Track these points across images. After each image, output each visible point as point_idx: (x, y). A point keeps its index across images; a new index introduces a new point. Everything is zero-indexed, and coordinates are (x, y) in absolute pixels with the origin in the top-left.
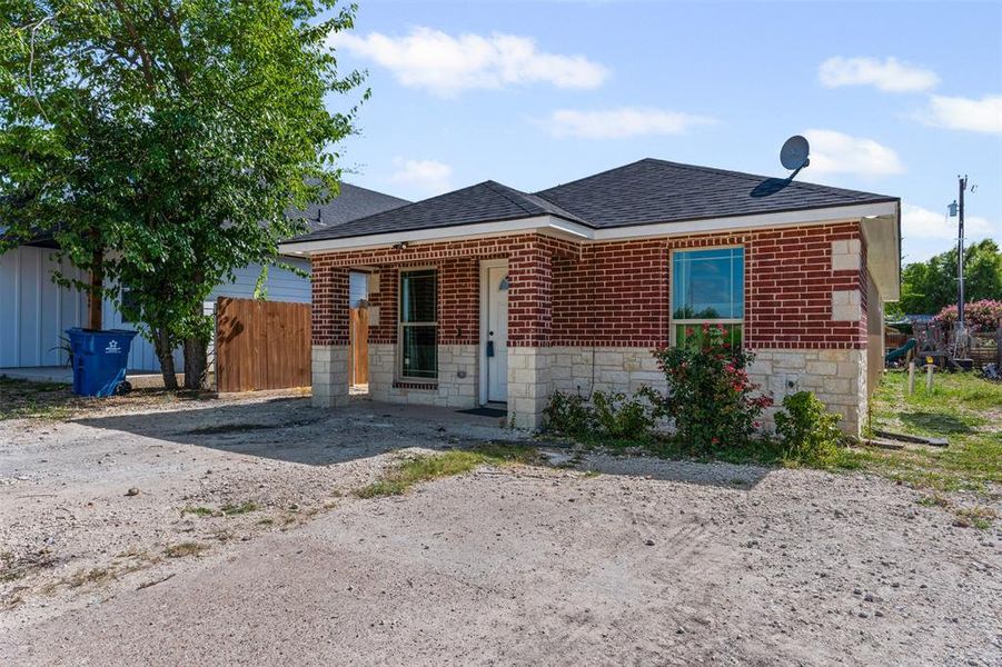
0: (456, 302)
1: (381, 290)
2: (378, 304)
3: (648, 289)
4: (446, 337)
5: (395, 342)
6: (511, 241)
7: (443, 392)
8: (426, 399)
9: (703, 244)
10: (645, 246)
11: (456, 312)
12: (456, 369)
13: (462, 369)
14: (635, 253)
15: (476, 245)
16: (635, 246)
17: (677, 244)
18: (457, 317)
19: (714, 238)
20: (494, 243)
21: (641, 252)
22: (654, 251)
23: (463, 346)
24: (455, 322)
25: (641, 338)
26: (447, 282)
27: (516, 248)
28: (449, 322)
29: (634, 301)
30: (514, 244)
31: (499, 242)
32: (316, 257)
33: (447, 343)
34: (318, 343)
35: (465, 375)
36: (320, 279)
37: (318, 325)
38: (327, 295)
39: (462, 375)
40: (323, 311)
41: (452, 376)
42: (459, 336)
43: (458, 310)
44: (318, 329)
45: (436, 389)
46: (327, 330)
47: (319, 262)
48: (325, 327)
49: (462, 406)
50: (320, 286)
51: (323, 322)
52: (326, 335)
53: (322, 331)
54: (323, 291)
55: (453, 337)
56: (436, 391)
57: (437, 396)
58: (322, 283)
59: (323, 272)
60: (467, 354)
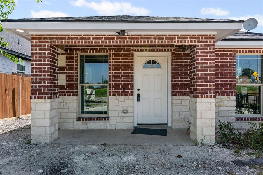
0: (121, 73)
1: (67, 65)
2: (64, 73)
3: (227, 70)
4: (115, 92)
5: (76, 95)
6: (199, 38)
7: (112, 121)
8: (101, 126)
9: (251, 52)
10: (225, 51)
11: (121, 78)
12: (121, 109)
13: (125, 108)
14: (221, 54)
15: (175, 38)
16: (221, 51)
17: (240, 51)
18: (122, 81)
19: (256, 50)
20: (187, 38)
21: (224, 54)
22: (230, 54)
23: (126, 96)
24: (121, 84)
25: (224, 92)
26: (115, 62)
27: (201, 42)
28: (117, 84)
29: (221, 75)
30: (201, 40)
31: (191, 38)
32: (36, 36)
33: (115, 95)
34: (38, 98)
35: (127, 112)
36: (39, 52)
37: (38, 85)
38: (46, 64)
39: (126, 112)
40: (43, 75)
41: (118, 113)
42: (124, 91)
43: (122, 77)
44: (38, 88)
45: (108, 120)
46: (46, 88)
47: (38, 40)
48: (44, 86)
49: (125, 128)
50: (40, 57)
51: (43, 83)
52: (46, 91)
53: (42, 89)
54: (43, 61)
55: (119, 92)
56: (108, 121)
57: (109, 124)
58: (41, 55)
59: (43, 48)
60: (129, 101)
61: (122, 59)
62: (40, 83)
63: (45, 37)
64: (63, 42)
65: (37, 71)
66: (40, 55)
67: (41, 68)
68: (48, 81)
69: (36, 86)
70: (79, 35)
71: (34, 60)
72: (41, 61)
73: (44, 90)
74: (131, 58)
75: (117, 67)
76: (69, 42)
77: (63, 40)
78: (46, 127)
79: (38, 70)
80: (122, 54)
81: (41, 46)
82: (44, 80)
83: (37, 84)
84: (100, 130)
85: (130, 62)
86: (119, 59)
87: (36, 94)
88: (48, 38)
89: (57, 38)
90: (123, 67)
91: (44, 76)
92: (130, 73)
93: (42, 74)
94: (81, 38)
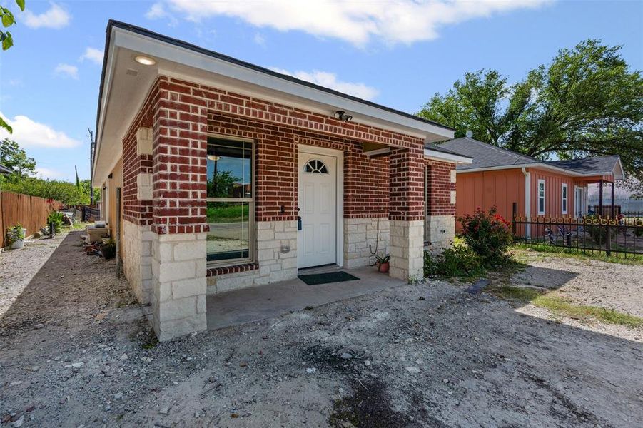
0: (277, 179)
4: (268, 214)
7: (264, 269)
11: (278, 189)
12: (279, 245)
13: (285, 244)
18: (279, 194)
23: (286, 222)
24: (278, 199)
26: (268, 157)
28: (271, 199)
32: (172, 83)
33: (269, 220)
34: (181, 230)
35: (288, 249)
36: (181, 123)
37: (177, 200)
38: (198, 152)
39: (286, 250)
40: (190, 178)
41: (274, 253)
42: (283, 213)
43: (281, 187)
44: (178, 207)
45: (257, 268)
46: (199, 208)
47: (179, 93)
48: (193, 204)
49: (285, 279)
50: (182, 134)
51: (190, 195)
52: (199, 215)
53: (188, 210)
54: (190, 144)
55: (275, 214)
56: (257, 270)
57: (258, 276)
58: (186, 130)
59: (191, 113)
60: (291, 229)
61: (280, 154)
62: (185, 195)
63: (197, 89)
64: (238, 110)
65: (176, 167)
66: (183, 130)
67: (186, 161)
68: (202, 191)
69: (173, 204)
70: (268, 103)
71: (167, 138)
72: (186, 143)
73: (194, 212)
74: (294, 153)
75: (271, 168)
76: (248, 112)
77: (238, 106)
78: (197, 296)
79: (178, 165)
80: (280, 144)
81: (186, 108)
82: (193, 189)
83: (176, 197)
84: (243, 289)
85: (291, 160)
86: (275, 153)
87: (173, 221)
88: (204, 95)
89: (223, 98)
90: (282, 169)
91: (192, 179)
92: (292, 180)
93: (187, 175)
94: (272, 109)
